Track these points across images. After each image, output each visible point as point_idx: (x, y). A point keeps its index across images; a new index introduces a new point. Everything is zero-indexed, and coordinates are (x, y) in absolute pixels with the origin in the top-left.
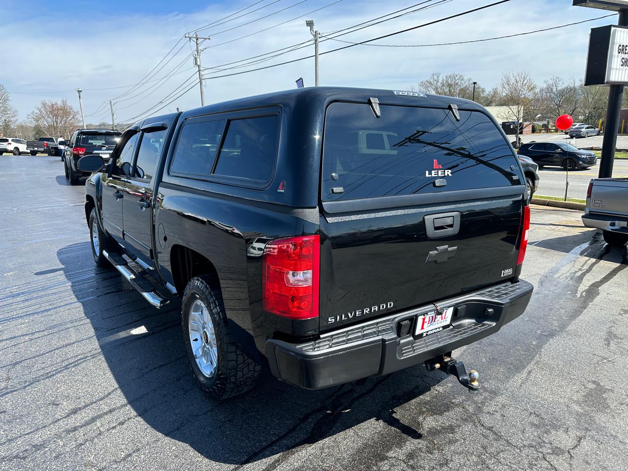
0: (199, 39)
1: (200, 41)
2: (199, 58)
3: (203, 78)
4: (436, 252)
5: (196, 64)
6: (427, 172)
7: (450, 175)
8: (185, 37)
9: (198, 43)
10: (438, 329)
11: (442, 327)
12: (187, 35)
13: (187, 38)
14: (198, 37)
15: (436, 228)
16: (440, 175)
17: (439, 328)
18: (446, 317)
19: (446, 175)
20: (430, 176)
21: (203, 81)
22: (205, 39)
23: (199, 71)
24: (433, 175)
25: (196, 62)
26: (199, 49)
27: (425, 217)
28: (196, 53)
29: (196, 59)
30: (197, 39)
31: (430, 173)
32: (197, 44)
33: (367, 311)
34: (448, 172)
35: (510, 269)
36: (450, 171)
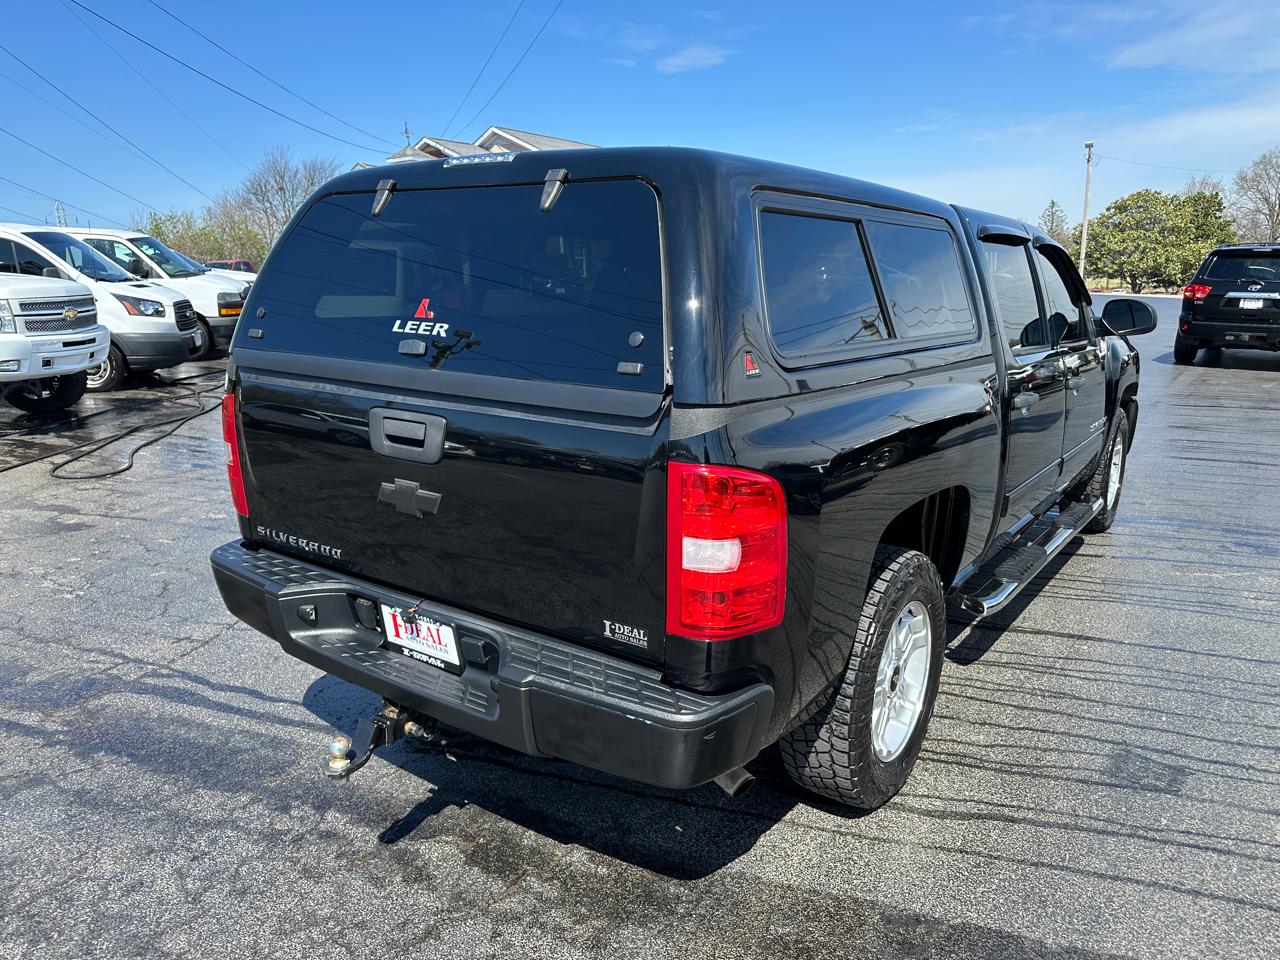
4: (393, 486)
6: (398, 322)
7: (443, 334)
11: (442, 661)
16: (420, 331)
19: (435, 333)
20: (401, 331)
24: (407, 330)
27: (372, 410)
31: (402, 326)
33: (303, 543)
34: (441, 327)
35: (635, 630)
36: (446, 326)
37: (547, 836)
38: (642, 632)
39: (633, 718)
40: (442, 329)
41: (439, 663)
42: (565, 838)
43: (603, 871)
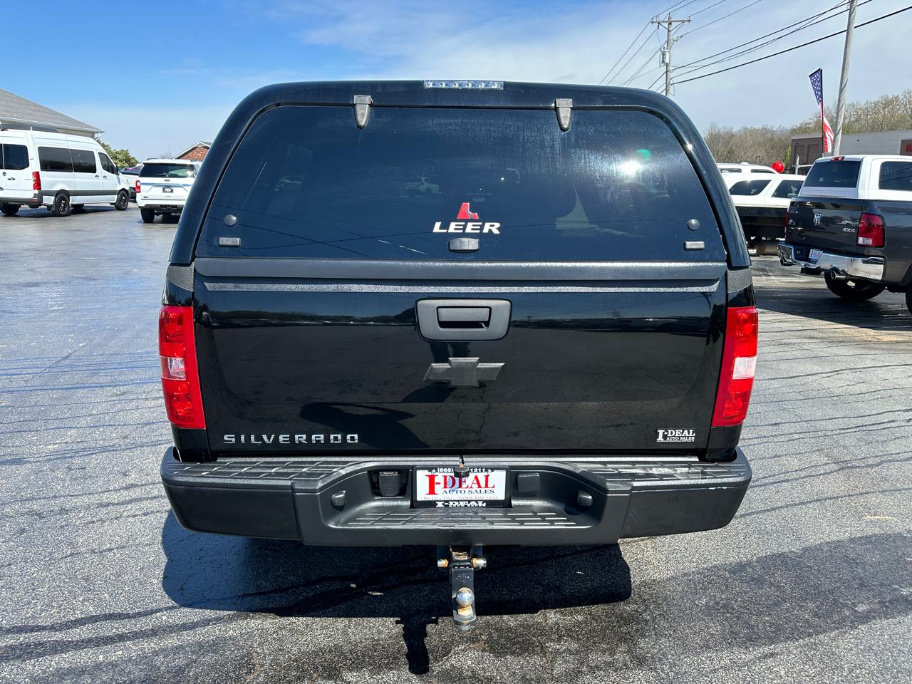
0: (673, 23)
1: (674, 24)
2: (669, 52)
3: (671, 83)
4: (446, 366)
5: (663, 62)
6: (438, 225)
7: (496, 232)
8: (652, 22)
9: (670, 29)
10: (473, 503)
11: (484, 501)
12: (654, 20)
13: (654, 24)
14: (671, 20)
15: (444, 324)
16: (468, 230)
17: (476, 501)
18: (490, 485)
20: (445, 231)
21: (671, 87)
22: (683, 22)
23: (666, 72)
24: (451, 230)
25: (663, 59)
26: (672, 38)
27: (420, 302)
28: (666, 45)
29: (664, 54)
30: (670, 24)
31: (445, 226)
32: (669, 31)
33: (301, 438)
35: (686, 431)
36: (497, 225)
37: (519, 613)
38: (691, 431)
39: (714, 488)
40: (493, 227)
41: (480, 504)
42: (533, 609)
43: (580, 618)
